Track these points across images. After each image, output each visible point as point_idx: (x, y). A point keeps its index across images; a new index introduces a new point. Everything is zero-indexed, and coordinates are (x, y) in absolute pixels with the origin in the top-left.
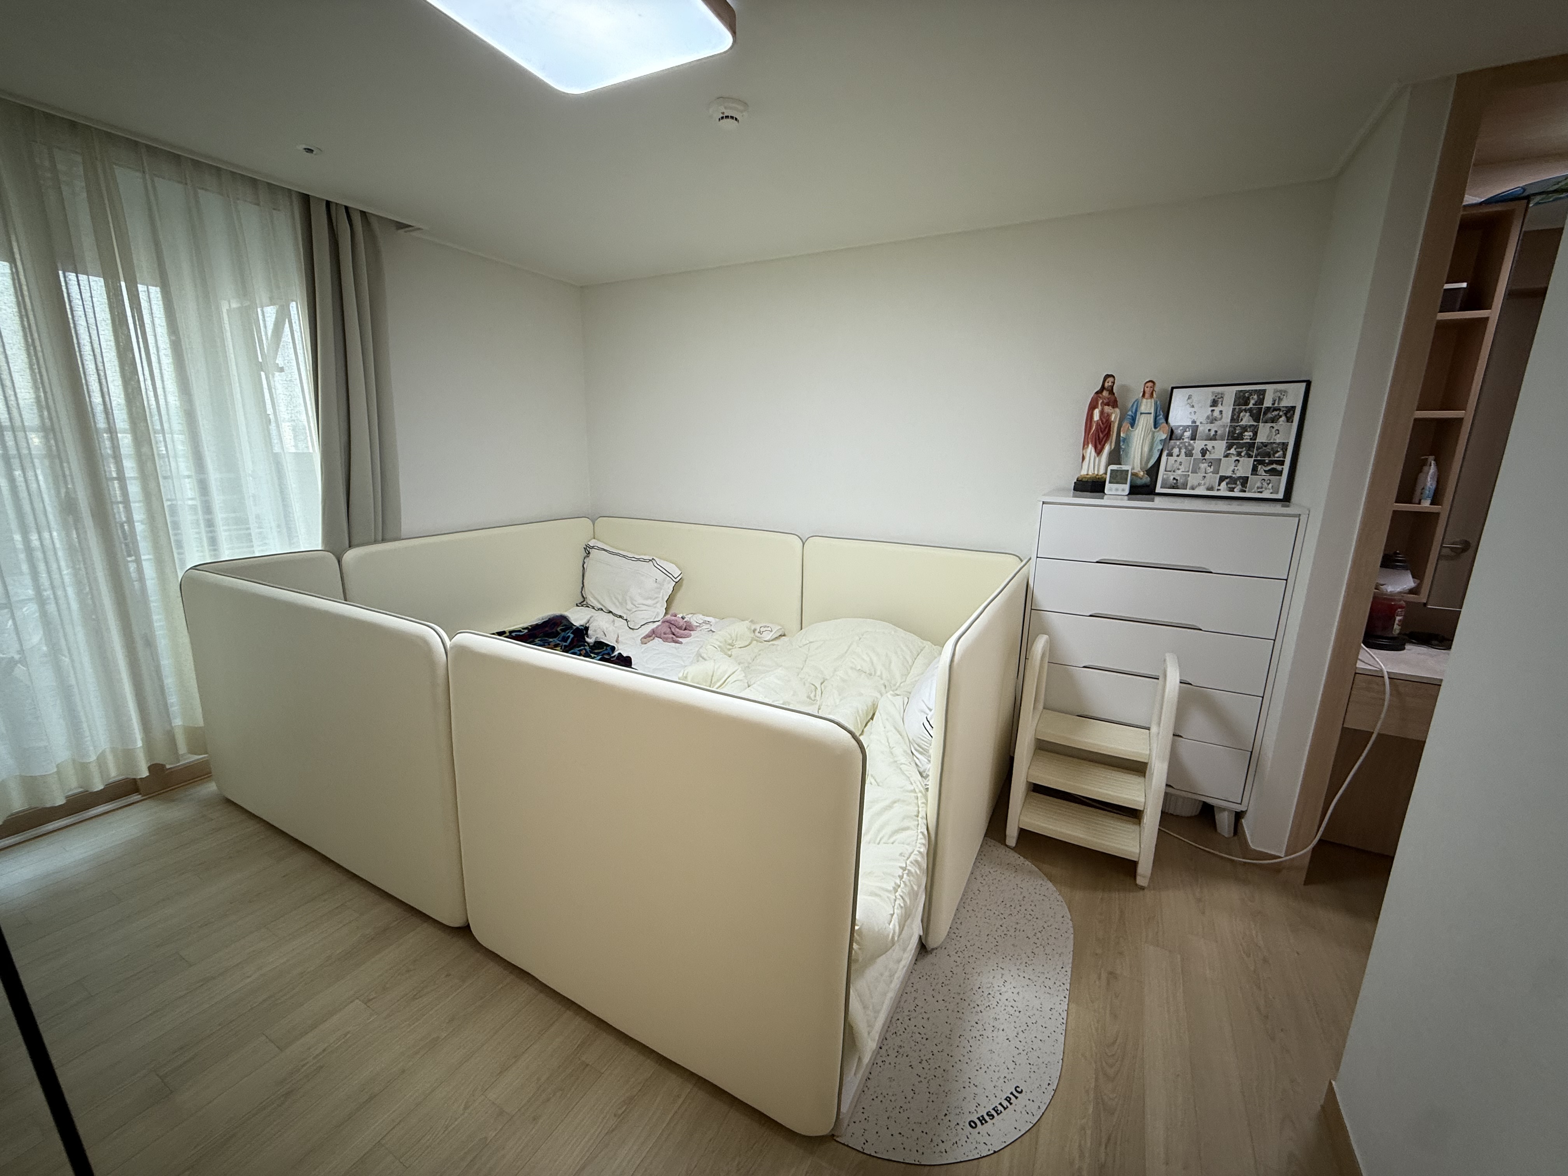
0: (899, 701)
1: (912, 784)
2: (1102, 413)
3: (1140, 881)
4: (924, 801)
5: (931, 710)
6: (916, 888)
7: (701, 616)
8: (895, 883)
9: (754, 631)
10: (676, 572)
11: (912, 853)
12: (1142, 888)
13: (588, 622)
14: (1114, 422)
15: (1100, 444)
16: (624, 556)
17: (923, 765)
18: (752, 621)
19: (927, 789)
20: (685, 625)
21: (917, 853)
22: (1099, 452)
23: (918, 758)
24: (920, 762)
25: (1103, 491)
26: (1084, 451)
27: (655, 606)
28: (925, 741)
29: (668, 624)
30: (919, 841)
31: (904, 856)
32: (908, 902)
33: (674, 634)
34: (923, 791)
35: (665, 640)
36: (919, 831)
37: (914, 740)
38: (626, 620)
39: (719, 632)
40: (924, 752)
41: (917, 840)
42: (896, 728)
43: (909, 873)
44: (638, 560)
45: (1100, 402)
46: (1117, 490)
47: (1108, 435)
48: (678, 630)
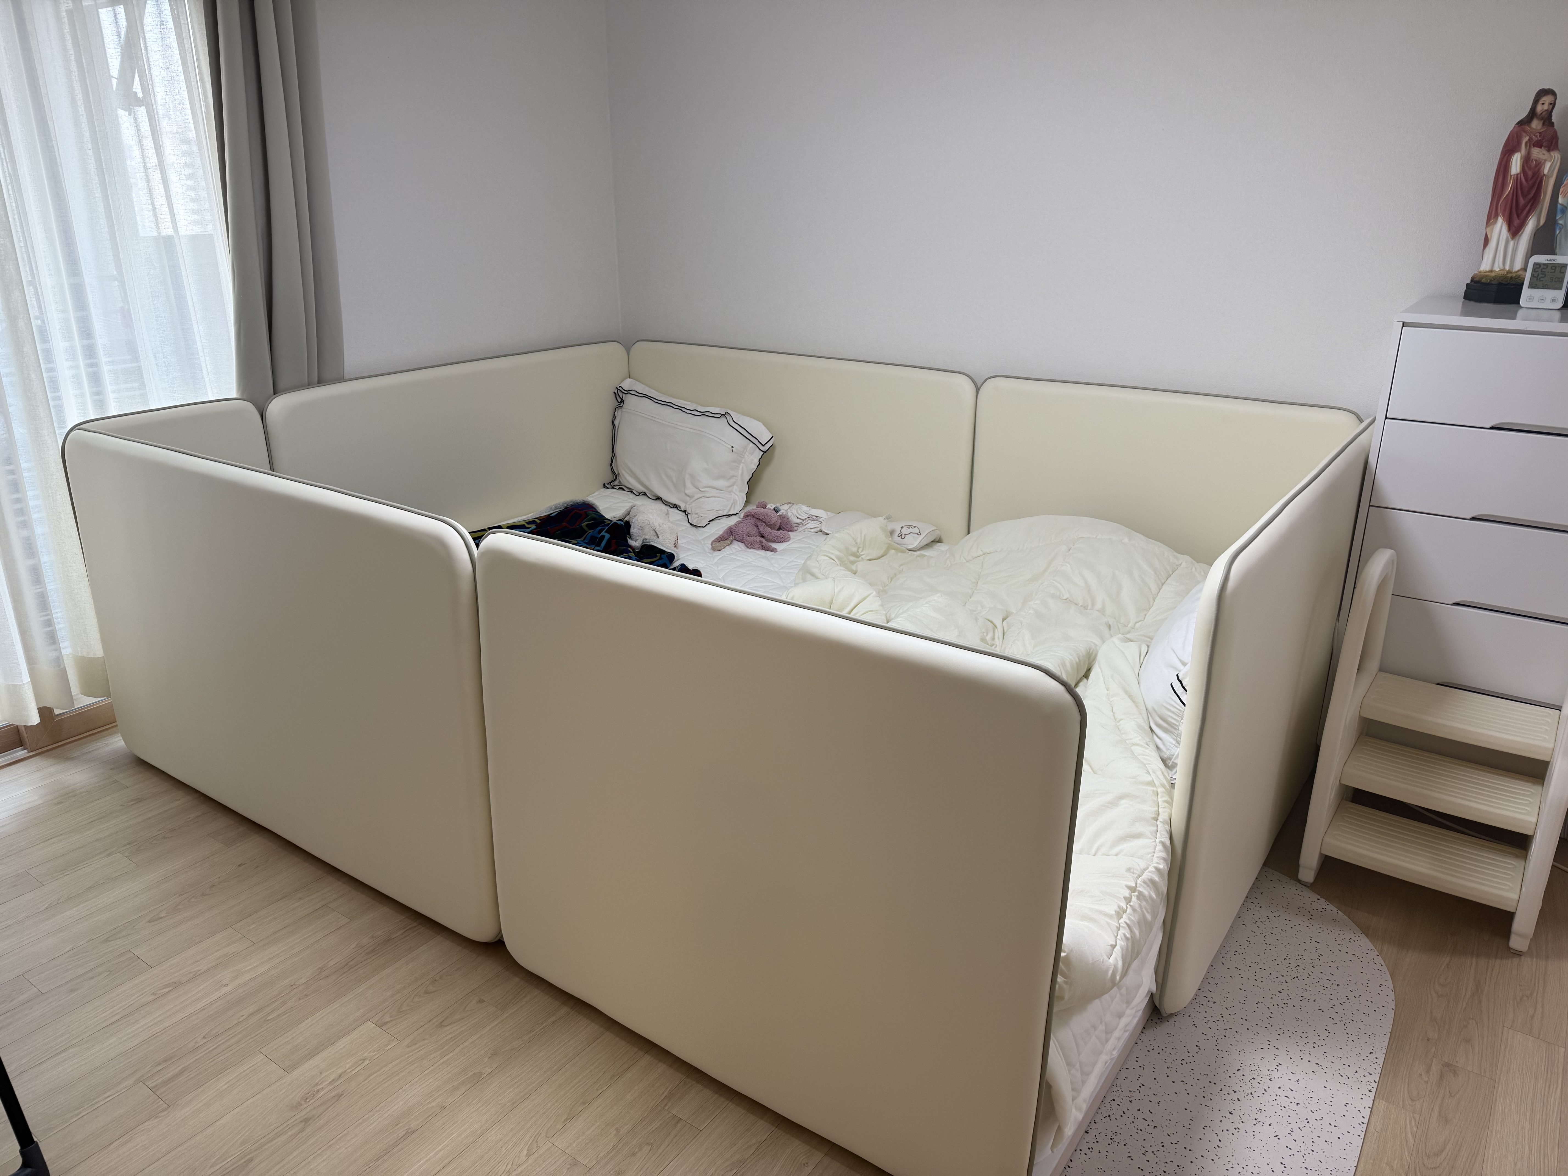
0: (1132, 650)
1: (1148, 773)
2: (1526, 160)
3: (1516, 942)
4: (1166, 798)
5: (1184, 664)
6: (1149, 917)
7: (805, 508)
8: (1119, 907)
9: (892, 533)
10: (764, 436)
11: (1145, 870)
12: (1518, 954)
13: (628, 514)
14: (1548, 177)
15: (1518, 216)
16: (680, 408)
17: (1168, 749)
18: (888, 518)
19: (1173, 785)
20: (780, 521)
21: (1154, 870)
22: (1515, 231)
23: (1160, 739)
24: (1164, 744)
25: (1517, 302)
26: (1488, 230)
27: (730, 489)
28: (1173, 712)
29: (753, 520)
30: (1157, 855)
31: (1133, 873)
32: (1137, 932)
33: (762, 537)
34: (1168, 787)
35: (749, 545)
36: (1158, 840)
37: (1154, 710)
38: (685, 511)
39: (836, 535)
40: (1171, 728)
41: (1154, 852)
42: (1126, 692)
43: (1141, 896)
44: (704, 414)
45: (1525, 139)
46: (1542, 300)
47: (1534, 201)
48: (769, 530)
